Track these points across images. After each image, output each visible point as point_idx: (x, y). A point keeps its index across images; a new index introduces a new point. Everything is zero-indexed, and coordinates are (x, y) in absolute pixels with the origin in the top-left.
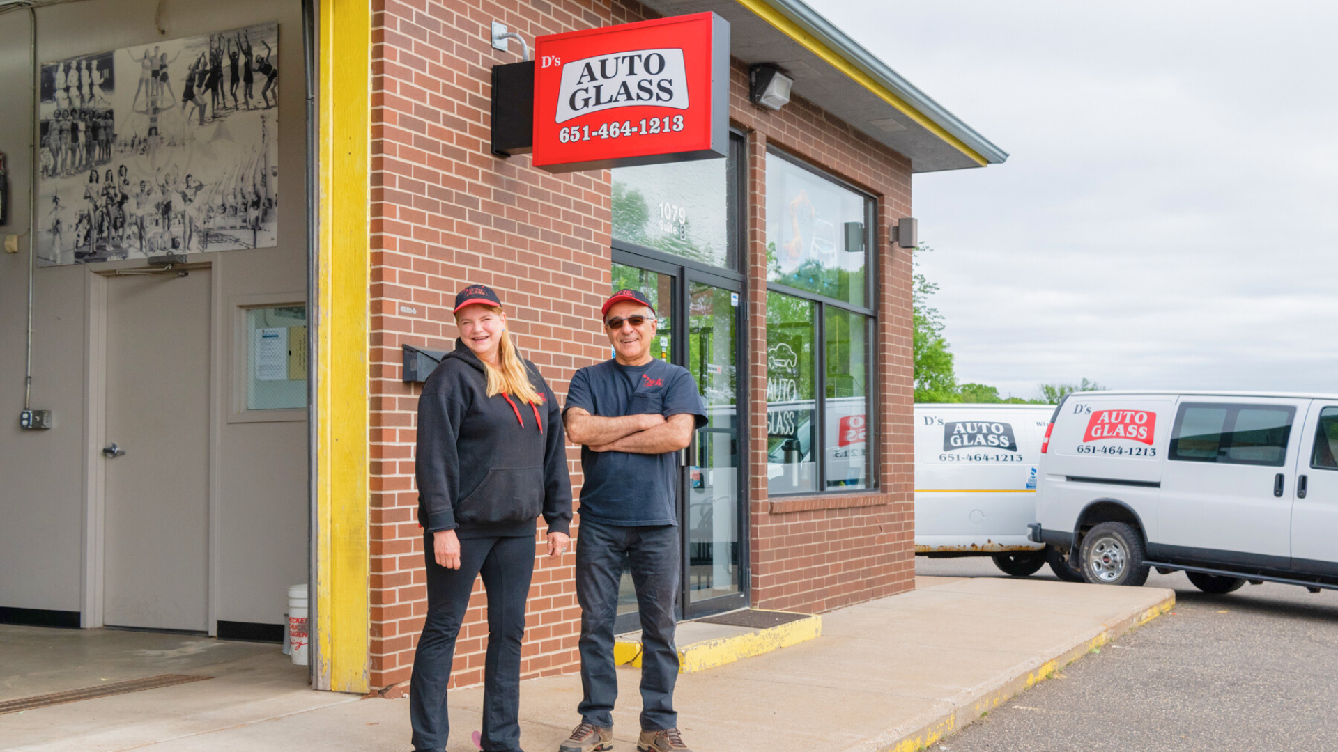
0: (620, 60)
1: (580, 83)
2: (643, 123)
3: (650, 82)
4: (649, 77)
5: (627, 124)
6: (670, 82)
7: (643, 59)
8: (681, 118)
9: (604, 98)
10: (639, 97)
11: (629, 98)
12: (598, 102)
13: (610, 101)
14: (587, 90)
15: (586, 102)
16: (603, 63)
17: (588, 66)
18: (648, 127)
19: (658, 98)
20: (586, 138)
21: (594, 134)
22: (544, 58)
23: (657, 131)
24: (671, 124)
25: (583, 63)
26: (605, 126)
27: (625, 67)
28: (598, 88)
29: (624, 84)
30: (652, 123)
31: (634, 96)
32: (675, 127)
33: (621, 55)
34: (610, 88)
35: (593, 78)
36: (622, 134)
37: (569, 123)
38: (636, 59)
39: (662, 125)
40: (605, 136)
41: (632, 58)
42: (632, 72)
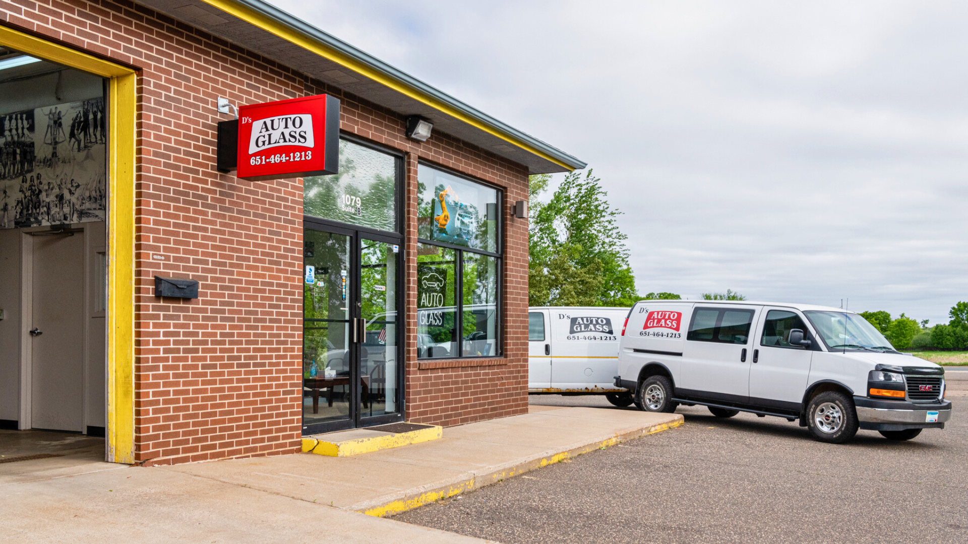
0: (281, 120)
1: (261, 132)
2: (292, 155)
3: (295, 132)
4: (295, 129)
5: (284, 155)
6: (305, 133)
7: (292, 119)
8: (310, 152)
9: (273, 141)
10: (290, 141)
11: (285, 141)
12: (270, 143)
13: (275, 143)
14: (264, 136)
15: (264, 142)
16: (272, 121)
17: (265, 123)
18: (294, 157)
19: (299, 141)
20: (264, 163)
21: (268, 160)
22: (243, 118)
23: (298, 159)
24: (306, 155)
25: (262, 121)
26: (273, 156)
27: (283, 124)
28: (270, 135)
29: (283, 133)
30: (296, 155)
31: (287, 140)
32: (307, 157)
33: (281, 117)
34: (276, 136)
35: (267, 130)
36: (281, 161)
37: (255, 155)
38: (289, 119)
39: (301, 156)
40: (273, 162)
41: (286, 119)
42: (286, 127)
